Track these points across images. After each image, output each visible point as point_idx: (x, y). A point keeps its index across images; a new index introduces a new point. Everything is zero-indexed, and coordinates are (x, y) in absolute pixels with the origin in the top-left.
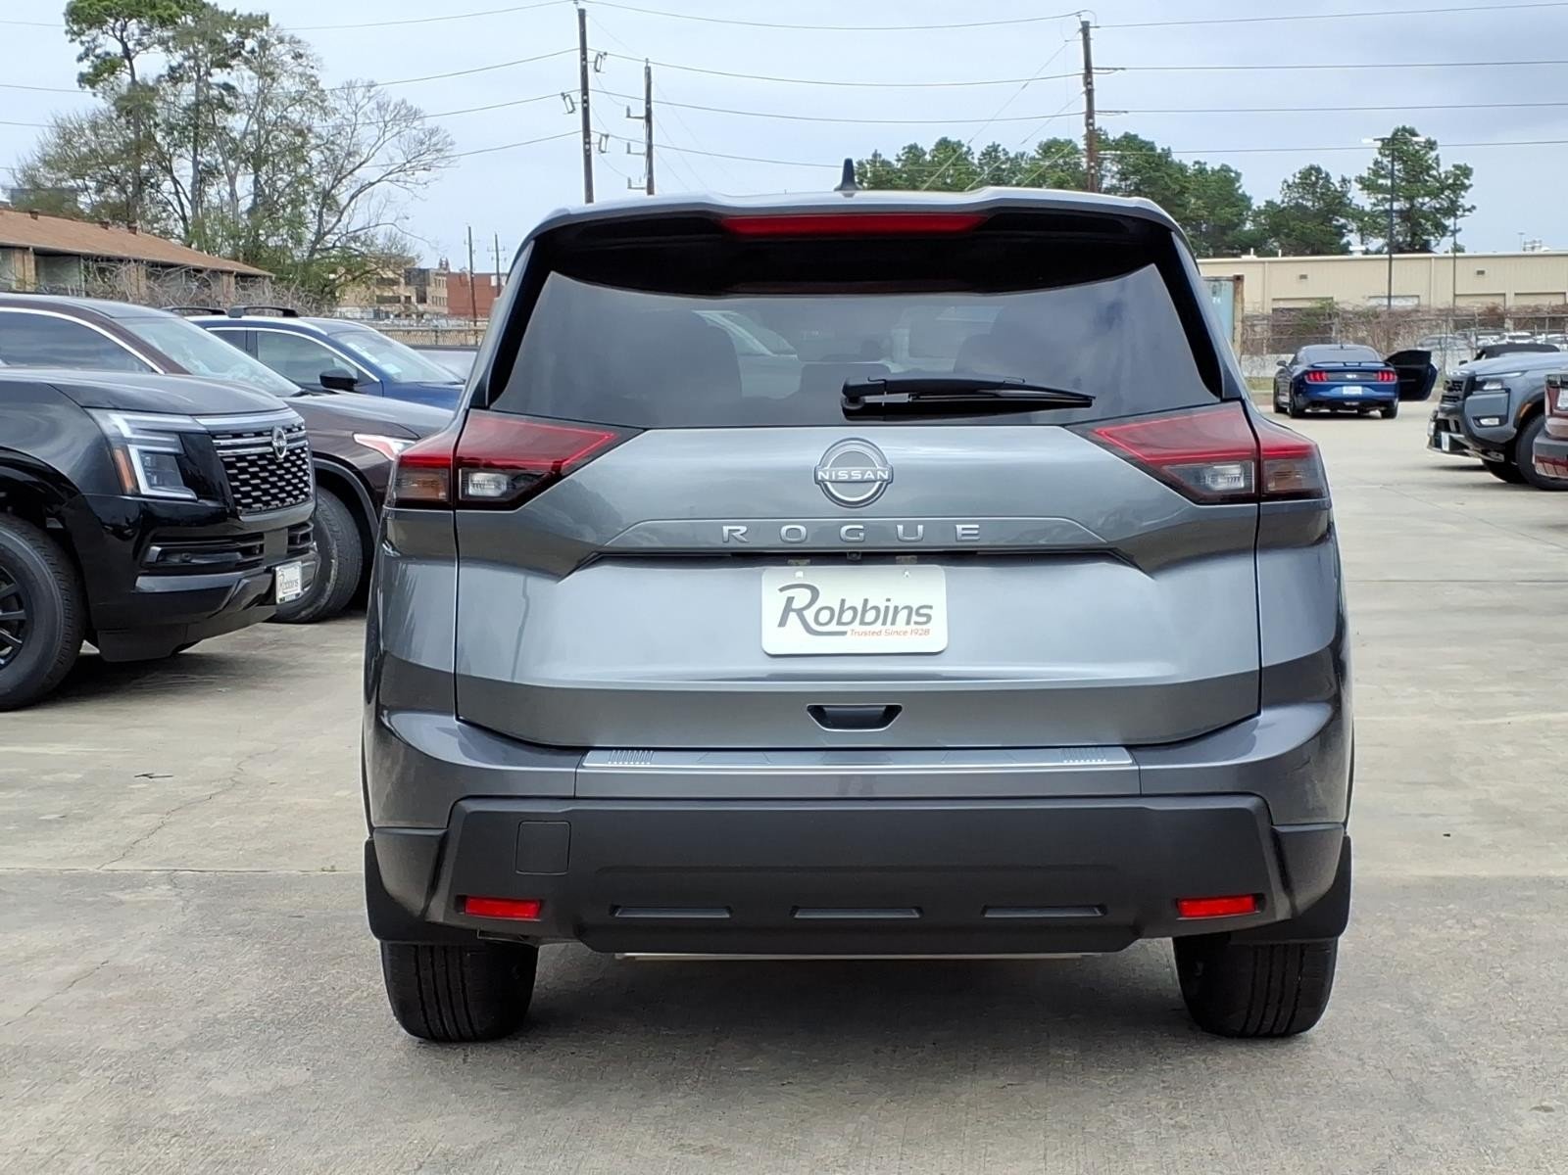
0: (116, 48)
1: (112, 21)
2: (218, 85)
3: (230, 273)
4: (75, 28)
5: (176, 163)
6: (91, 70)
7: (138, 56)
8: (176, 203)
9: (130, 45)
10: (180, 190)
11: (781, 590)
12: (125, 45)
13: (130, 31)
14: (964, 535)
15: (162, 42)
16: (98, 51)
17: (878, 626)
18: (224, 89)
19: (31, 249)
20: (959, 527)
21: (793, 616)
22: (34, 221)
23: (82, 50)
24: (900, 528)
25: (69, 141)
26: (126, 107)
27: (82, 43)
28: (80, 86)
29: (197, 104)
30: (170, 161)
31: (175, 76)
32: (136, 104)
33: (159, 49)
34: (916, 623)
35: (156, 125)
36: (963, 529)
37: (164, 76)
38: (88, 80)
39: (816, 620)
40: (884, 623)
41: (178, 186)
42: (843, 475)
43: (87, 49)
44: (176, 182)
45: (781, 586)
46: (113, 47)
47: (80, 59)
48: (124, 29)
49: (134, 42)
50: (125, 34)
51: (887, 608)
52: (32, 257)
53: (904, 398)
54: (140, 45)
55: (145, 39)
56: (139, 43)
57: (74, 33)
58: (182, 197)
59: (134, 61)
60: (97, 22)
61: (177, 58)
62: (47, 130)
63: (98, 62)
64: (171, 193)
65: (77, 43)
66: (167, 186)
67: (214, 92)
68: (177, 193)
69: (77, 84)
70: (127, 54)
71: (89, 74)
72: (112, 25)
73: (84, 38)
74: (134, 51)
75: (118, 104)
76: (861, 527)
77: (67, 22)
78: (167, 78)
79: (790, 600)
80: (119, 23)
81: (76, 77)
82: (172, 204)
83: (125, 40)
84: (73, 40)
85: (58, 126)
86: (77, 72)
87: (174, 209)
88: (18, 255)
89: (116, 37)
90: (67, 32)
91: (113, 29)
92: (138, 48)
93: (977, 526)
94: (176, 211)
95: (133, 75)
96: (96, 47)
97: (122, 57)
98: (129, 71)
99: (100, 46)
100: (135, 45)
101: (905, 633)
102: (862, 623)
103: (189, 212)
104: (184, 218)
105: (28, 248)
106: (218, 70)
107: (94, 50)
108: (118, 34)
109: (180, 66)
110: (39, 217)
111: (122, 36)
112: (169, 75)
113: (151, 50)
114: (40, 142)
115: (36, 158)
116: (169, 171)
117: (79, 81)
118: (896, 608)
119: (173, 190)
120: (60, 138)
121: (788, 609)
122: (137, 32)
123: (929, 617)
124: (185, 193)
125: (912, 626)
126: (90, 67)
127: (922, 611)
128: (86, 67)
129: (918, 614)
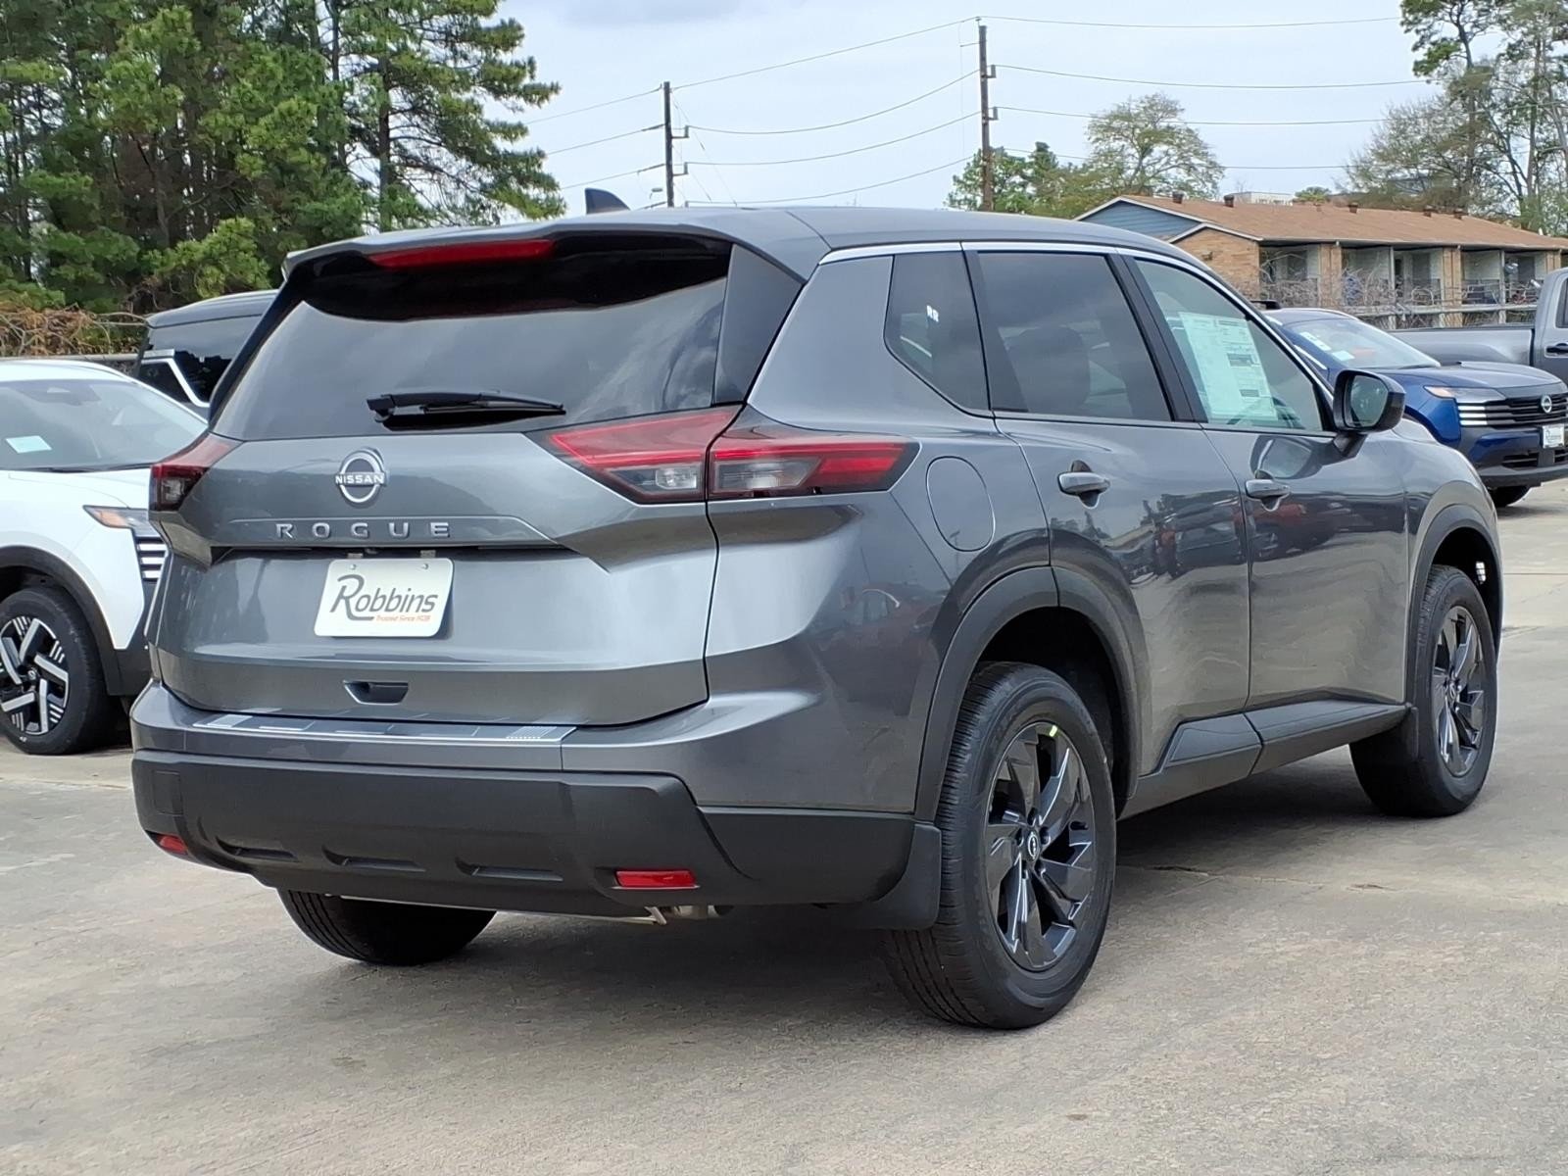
0: (1452, 32)
1: (1449, 6)
2: (1559, 58)
3: (1555, 251)
4: (1411, 18)
5: (1513, 143)
6: (1426, 58)
7: (1475, 38)
8: (1513, 183)
9: (1467, 28)
10: (1518, 170)
11: (340, 580)
12: (1461, 28)
13: (1468, 13)
14: (436, 532)
15: (1501, 21)
16: (1434, 39)
17: (396, 613)
18: (1565, 61)
19: (1338, 243)
20: (433, 525)
21: (342, 602)
22: (1353, 214)
23: (1417, 38)
24: (392, 525)
25: (1403, 132)
26: (1461, 92)
27: (1418, 32)
28: (1416, 74)
29: (1535, 79)
30: (1508, 140)
31: (1514, 53)
32: (1472, 88)
33: (1497, 28)
34: (424, 610)
35: (1494, 106)
36: (437, 527)
37: (1503, 55)
38: (1421, 68)
39: (357, 609)
40: (401, 610)
41: (1516, 167)
42: (350, 480)
43: (1423, 37)
44: (1513, 163)
45: (340, 576)
46: (1447, 30)
47: (1415, 48)
48: (1461, 12)
49: (1471, 24)
50: (1461, 17)
51: (407, 597)
52: (1339, 251)
53: (415, 410)
54: (1477, 26)
55: (1482, 20)
56: (1476, 25)
57: (1410, 23)
58: (1519, 175)
59: (1470, 45)
60: (1432, 9)
61: (1517, 35)
62: (1381, 123)
63: (1433, 49)
64: (1507, 173)
65: (1413, 32)
66: (1505, 166)
67: (1554, 66)
68: (1514, 173)
69: (1413, 73)
70: (1464, 37)
71: (1423, 61)
72: (1449, 10)
73: (1420, 27)
74: (1471, 33)
75: (1453, 89)
76: (365, 525)
77: (1404, 13)
78: (1506, 56)
79: (344, 588)
80: (1456, 8)
81: (1412, 66)
82: (1508, 185)
83: (1462, 24)
84: (1407, 31)
85: (1394, 118)
86: (1413, 60)
87: (1511, 189)
88: (1324, 250)
89: (1452, 21)
90: (1402, 24)
91: (1451, 14)
92: (1475, 30)
93: (446, 524)
94: (1513, 192)
95: (1468, 58)
96: (1432, 34)
97: (1458, 41)
98: (1465, 55)
99: (1435, 33)
100: (1472, 27)
101: (413, 619)
102: (387, 610)
103: (1525, 191)
104: (1520, 197)
105: (1334, 243)
106: (1560, 43)
107: (1430, 37)
108: (1455, 18)
109: (1520, 42)
110: (1358, 210)
111: (1458, 21)
112: (1508, 53)
113: (1488, 30)
114: (1375, 135)
115: (1370, 151)
116: (1507, 152)
117: (1415, 70)
118: (413, 596)
119: (1510, 170)
120: (1394, 129)
121: (341, 596)
122: (1474, 13)
123: (433, 604)
124: (1521, 173)
125: (420, 613)
126: (1425, 55)
127: (431, 600)
128: (1421, 55)
129: (427, 603)
